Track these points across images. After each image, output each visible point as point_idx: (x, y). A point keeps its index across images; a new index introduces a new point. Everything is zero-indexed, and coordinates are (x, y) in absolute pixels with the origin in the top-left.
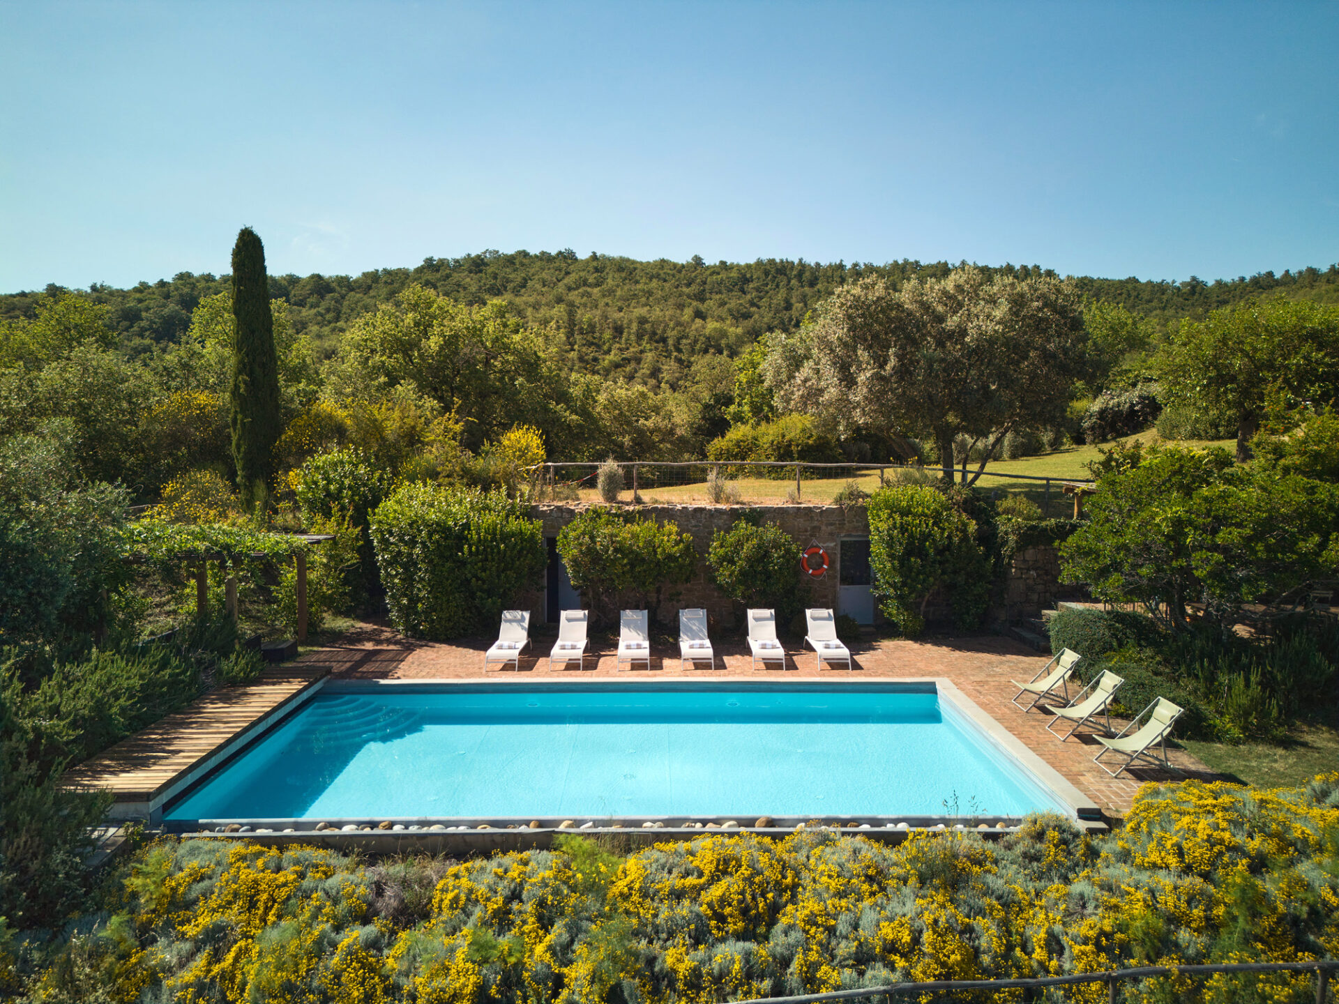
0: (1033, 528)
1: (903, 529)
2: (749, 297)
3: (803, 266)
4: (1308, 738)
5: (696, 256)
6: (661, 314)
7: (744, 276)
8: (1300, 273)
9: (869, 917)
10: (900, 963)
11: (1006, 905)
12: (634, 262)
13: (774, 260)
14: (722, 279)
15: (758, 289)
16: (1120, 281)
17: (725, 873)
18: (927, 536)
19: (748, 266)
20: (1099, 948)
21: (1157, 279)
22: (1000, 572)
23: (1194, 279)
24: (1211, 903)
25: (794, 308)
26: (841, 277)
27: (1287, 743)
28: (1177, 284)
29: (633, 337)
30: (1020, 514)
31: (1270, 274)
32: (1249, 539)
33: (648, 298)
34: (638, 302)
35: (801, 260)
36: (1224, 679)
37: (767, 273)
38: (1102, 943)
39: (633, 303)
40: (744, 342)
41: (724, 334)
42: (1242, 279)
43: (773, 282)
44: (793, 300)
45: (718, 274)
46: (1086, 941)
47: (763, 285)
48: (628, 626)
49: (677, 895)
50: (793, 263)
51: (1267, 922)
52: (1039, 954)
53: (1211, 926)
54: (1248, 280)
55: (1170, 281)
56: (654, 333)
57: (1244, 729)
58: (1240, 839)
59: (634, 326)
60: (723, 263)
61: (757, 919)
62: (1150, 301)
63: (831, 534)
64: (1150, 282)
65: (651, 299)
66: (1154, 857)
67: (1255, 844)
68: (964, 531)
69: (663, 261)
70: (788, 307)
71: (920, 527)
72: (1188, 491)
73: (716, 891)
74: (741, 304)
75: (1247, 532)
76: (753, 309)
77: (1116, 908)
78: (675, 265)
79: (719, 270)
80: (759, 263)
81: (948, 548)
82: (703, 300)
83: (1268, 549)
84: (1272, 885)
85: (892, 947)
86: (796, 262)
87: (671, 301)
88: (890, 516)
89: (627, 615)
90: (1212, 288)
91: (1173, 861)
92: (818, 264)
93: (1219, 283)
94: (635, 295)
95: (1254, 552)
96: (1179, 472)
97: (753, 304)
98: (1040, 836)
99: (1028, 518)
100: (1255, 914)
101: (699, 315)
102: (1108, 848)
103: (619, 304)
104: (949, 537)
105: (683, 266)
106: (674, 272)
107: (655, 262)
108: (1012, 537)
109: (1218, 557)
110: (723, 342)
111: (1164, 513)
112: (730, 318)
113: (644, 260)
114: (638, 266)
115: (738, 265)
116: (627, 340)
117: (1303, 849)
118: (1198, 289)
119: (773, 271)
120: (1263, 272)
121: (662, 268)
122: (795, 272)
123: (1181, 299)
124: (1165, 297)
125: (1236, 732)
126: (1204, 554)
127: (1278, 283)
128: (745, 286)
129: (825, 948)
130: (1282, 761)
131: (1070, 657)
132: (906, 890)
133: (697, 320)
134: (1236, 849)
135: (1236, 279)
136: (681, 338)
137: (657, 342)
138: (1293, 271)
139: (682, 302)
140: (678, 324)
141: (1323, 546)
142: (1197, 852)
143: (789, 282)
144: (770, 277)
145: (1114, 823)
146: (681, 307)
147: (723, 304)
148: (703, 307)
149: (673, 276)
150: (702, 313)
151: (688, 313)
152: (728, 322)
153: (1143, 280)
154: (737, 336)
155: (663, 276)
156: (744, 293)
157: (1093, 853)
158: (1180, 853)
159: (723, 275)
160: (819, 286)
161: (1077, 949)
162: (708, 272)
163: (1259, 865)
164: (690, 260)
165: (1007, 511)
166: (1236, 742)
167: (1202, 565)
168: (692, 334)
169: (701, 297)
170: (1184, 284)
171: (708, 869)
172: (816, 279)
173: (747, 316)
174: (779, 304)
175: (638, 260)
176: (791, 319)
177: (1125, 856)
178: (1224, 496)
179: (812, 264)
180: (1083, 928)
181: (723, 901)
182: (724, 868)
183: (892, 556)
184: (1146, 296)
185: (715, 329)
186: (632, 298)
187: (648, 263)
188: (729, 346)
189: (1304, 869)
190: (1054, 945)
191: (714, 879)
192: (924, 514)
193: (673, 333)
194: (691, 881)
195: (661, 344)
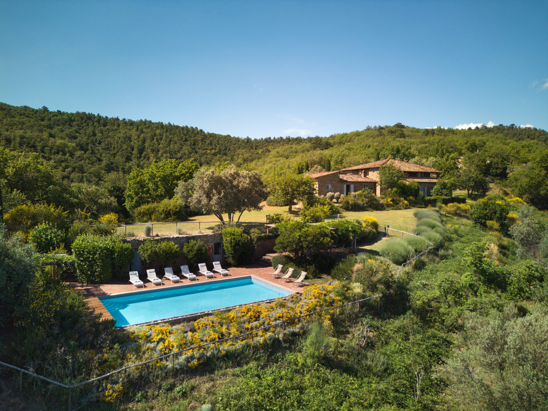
0: (260, 236)
1: (234, 239)
2: (74, 129)
3: (99, 117)
4: (323, 276)
5: (44, 107)
6: (31, 134)
7: (70, 118)
8: (278, 138)
9: (274, 314)
10: (281, 319)
11: (292, 309)
12: (9, 106)
13: (85, 113)
14: (59, 119)
15: (78, 125)
16: (225, 136)
17: (249, 311)
18: (239, 241)
19: (72, 114)
20: (307, 311)
21: (236, 136)
22: (253, 247)
23: (248, 137)
24: (320, 302)
25: (97, 136)
26: (118, 124)
27: (320, 278)
28: (243, 139)
29: (17, 145)
30: (256, 233)
31: (270, 138)
32: (312, 239)
33: (22, 126)
34: (17, 127)
35: (98, 114)
36: (308, 267)
37: (82, 118)
38: (308, 310)
39: (14, 128)
40: (76, 150)
41: (66, 146)
42: (262, 139)
43: (85, 122)
44: (97, 132)
45: (57, 116)
46: (305, 311)
47: (81, 123)
48: (167, 272)
49: (243, 316)
50: (95, 115)
51: (328, 303)
52: (299, 314)
53: (321, 306)
54: (264, 139)
55: (241, 137)
56: (29, 143)
57: (313, 276)
58: (322, 292)
59: (18, 140)
60: (59, 111)
61: (256, 318)
62: (235, 144)
63: (212, 241)
64: (234, 137)
65: (24, 126)
66: (310, 297)
67: (324, 292)
68: (247, 239)
69: (26, 107)
70: (94, 135)
71: (238, 238)
72: (300, 229)
73: (249, 314)
74: (71, 132)
75: (312, 238)
76: (77, 134)
77: (308, 305)
78: (33, 110)
79: (57, 114)
80: (78, 113)
81: (244, 243)
82: (51, 128)
83: (316, 241)
84: (327, 298)
85: (279, 317)
86: (96, 115)
87: (35, 128)
88: (230, 236)
89: (166, 269)
90: (253, 141)
91: (313, 297)
92: (107, 117)
93: (256, 140)
94: (15, 123)
95: (313, 241)
96: (298, 225)
97: (77, 132)
98: (292, 297)
99: (258, 234)
100: (326, 302)
101: (51, 135)
102: (302, 298)
103: (6, 127)
104: (245, 241)
105: (37, 111)
106: (33, 113)
107: (21, 107)
108: (255, 239)
109: (307, 243)
110: (67, 149)
111: (297, 234)
112: (67, 138)
113: (15, 106)
114: (12, 108)
115: (67, 113)
116: (14, 146)
117: (330, 292)
118: (249, 141)
119: (85, 118)
120: (268, 137)
121: (26, 110)
122: (96, 120)
123: (244, 144)
124: (240, 143)
125: (312, 277)
126: (305, 242)
127: (272, 141)
128: (72, 123)
129: (270, 320)
130: (320, 281)
131: (280, 266)
132: (278, 309)
133: (51, 138)
134: (321, 294)
135: (260, 138)
136: (45, 147)
137: (30, 147)
138: (276, 138)
139: (41, 129)
140: (42, 140)
141: (324, 239)
142: (316, 295)
143: (93, 123)
144: (84, 120)
145: (301, 294)
146: (41, 131)
147: (62, 131)
148: (53, 132)
149: (33, 115)
150: (53, 135)
151: (45, 135)
152: (66, 140)
153: (232, 136)
154: (73, 147)
155: (27, 114)
156: (71, 126)
157: (301, 299)
158: (314, 296)
159: (59, 117)
160: (108, 127)
161: (305, 312)
162: (51, 115)
163: (325, 295)
164: (41, 108)
165: (253, 232)
166: (312, 279)
167: (305, 244)
168: (50, 144)
169: (50, 127)
170: (245, 139)
171: (246, 311)
172: (106, 123)
173: (75, 138)
174: (90, 133)
175: (12, 105)
176: (96, 141)
177: (305, 298)
178: (308, 230)
179: (104, 117)
180: (304, 309)
181: (251, 316)
182: (249, 310)
183: (231, 246)
184: (234, 142)
185: (61, 143)
186: (12, 125)
187: (18, 107)
188: (69, 152)
189: (331, 295)
190: (301, 312)
191: (247, 313)
192: (238, 235)
193: (40, 144)
194: (243, 314)
195: (33, 148)
